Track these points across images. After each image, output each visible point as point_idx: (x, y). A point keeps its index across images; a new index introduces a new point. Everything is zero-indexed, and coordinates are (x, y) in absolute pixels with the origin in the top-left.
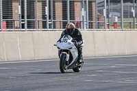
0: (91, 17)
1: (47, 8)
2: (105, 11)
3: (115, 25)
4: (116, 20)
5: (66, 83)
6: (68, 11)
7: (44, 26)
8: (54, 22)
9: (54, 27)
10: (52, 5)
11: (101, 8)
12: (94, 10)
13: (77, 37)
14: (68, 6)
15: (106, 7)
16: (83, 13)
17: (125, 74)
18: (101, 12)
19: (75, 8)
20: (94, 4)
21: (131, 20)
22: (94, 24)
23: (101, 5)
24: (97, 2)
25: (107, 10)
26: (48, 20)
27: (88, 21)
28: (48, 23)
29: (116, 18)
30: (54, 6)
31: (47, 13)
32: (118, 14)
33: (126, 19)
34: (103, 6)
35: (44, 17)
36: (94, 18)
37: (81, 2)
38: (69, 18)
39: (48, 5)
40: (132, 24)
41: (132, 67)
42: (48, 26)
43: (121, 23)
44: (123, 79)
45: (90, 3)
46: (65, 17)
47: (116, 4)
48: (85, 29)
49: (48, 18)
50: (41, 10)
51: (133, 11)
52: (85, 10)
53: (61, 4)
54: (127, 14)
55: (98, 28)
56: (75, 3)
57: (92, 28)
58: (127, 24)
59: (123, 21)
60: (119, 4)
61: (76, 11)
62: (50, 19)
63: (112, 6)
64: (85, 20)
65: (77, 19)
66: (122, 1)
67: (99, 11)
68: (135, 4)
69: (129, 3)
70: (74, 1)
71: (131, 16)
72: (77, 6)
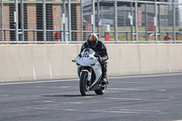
0: (74, 26)
1: (16, 14)
2: (93, 17)
3: (106, 37)
4: (108, 29)
5: (42, 113)
6: (45, 17)
7: (13, 37)
8: (26, 33)
9: (26, 39)
10: (22, 9)
11: (87, 14)
12: (78, 16)
13: (101, 51)
14: (44, 11)
15: (94, 12)
16: (64, 20)
17: (119, 101)
18: (88, 18)
19: (54, 13)
20: (78, 7)
21: (127, 29)
22: (78, 35)
23: (88, 8)
24: (83, 6)
25: (96, 16)
26: (17, 29)
27: (71, 31)
28: (18, 33)
29: (108, 26)
30: (25, 11)
31: (16, 20)
32: (111, 21)
33: (121, 28)
34: (91, 10)
35: (12, 25)
36: (78, 27)
37: (62, 5)
38: (45, 27)
39: (17, 9)
40: (129, 35)
41: (129, 92)
42: (17, 37)
43: (114, 33)
44: (118, 108)
45: (74, 6)
46: (39, 25)
47: (108, 9)
48: (67, 41)
49: (17, 27)
50: (8, 17)
51: (131, 17)
52: (67, 16)
53: (35, 8)
54: (123, 22)
55: (84, 40)
56: (54, 7)
58: (122, 35)
59: (117, 31)
60: (112, 9)
61: (54, 18)
62: (20, 28)
63: (103, 11)
64: (66, 30)
65: (56, 29)
66: (116, 4)
67: (86, 17)
68: (133, 8)
69: (125, 8)
70: (51, 4)
71: (128, 24)
72: (57, 11)
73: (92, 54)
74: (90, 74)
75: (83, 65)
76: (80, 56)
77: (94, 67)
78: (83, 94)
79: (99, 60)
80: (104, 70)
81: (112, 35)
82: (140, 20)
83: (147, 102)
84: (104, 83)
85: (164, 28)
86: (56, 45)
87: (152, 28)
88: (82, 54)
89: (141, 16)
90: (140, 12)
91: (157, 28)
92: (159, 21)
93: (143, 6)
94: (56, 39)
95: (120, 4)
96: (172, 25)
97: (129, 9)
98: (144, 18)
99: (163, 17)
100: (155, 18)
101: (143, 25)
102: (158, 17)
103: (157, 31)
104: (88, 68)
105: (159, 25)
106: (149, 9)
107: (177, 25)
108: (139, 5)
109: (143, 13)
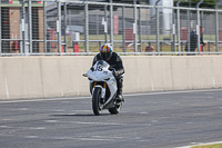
0: (35, 34)
2: (58, 24)
3: (75, 47)
4: (77, 38)
11: (52, 19)
12: (41, 23)
13: (116, 64)
15: (60, 17)
16: (24, 27)
17: (91, 126)
18: (52, 24)
19: (11, 19)
20: (40, 12)
21: (101, 38)
22: (41, 45)
23: (52, 12)
24: (46, 9)
25: (62, 21)
27: (32, 41)
29: (78, 34)
32: (81, 29)
33: (92, 36)
34: (56, 15)
36: (41, 36)
37: (20, 8)
43: (85, 43)
45: (35, 10)
48: (27, 53)
51: (104, 23)
52: (27, 22)
54: (96, 29)
55: (48, 51)
56: (11, 11)
57: (38, 51)
58: (95, 45)
59: (88, 40)
60: (82, 13)
61: (12, 24)
63: (70, 16)
64: (26, 39)
65: (13, 38)
66: (87, 8)
67: (50, 24)
68: (108, 13)
69: (98, 12)
70: (8, 8)
71: (102, 32)
72: (14, 16)
73: (106, 67)
74: (104, 90)
75: (96, 79)
76: (92, 69)
77: (108, 83)
78: (96, 113)
79: (114, 74)
80: (119, 86)
81: (82, 45)
82: (116, 27)
83: (124, 127)
84: (119, 101)
85: (145, 36)
86: (14, 58)
87: (130, 36)
88: (95, 67)
89: (117, 22)
90: (116, 17)
91: (137, 36)
92: (139, 28)
93: (119, 9)
94: (14, 50)
95: (92, 7)
96: (155, 33)
97: (102, 13)
98: (121, 25)
99: (144, 23)
100: (135, 25)
101: (120, 33)
102: (138, 23)
103: (137, 40)
104: (101, 83)
105: (139, 32)
106: (128, 13)
107: (161, 33)
108: (115, 8)
109: (120, 18)
